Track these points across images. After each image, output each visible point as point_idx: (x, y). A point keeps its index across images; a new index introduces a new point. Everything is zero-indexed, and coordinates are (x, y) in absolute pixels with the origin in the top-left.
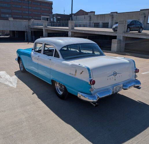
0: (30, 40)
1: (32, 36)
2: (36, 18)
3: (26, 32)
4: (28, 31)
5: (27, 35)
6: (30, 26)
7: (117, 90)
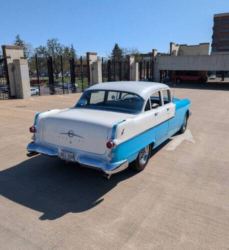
7: (66, 157)
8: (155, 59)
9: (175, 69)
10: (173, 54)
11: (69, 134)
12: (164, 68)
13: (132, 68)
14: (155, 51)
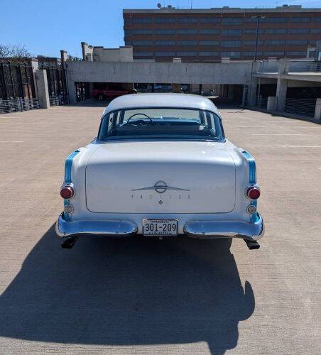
0: (251, 104)
1: (257, 95)
2: (295, 54)
3: (247, 86)
4: (249, 84)
5: (247, 93)
6: (254, 73)
7: (160, 229)
8: (67, 66)
9: (93, 81)
10: (87, 58)
11: (156, 187)
12: (81, 79)
13: (37, 78)
14: (65, 54)
